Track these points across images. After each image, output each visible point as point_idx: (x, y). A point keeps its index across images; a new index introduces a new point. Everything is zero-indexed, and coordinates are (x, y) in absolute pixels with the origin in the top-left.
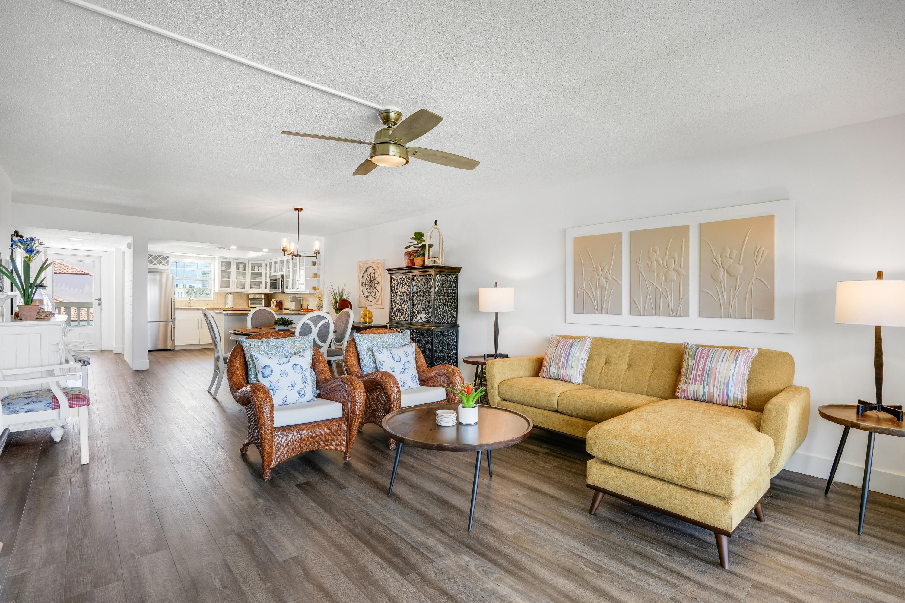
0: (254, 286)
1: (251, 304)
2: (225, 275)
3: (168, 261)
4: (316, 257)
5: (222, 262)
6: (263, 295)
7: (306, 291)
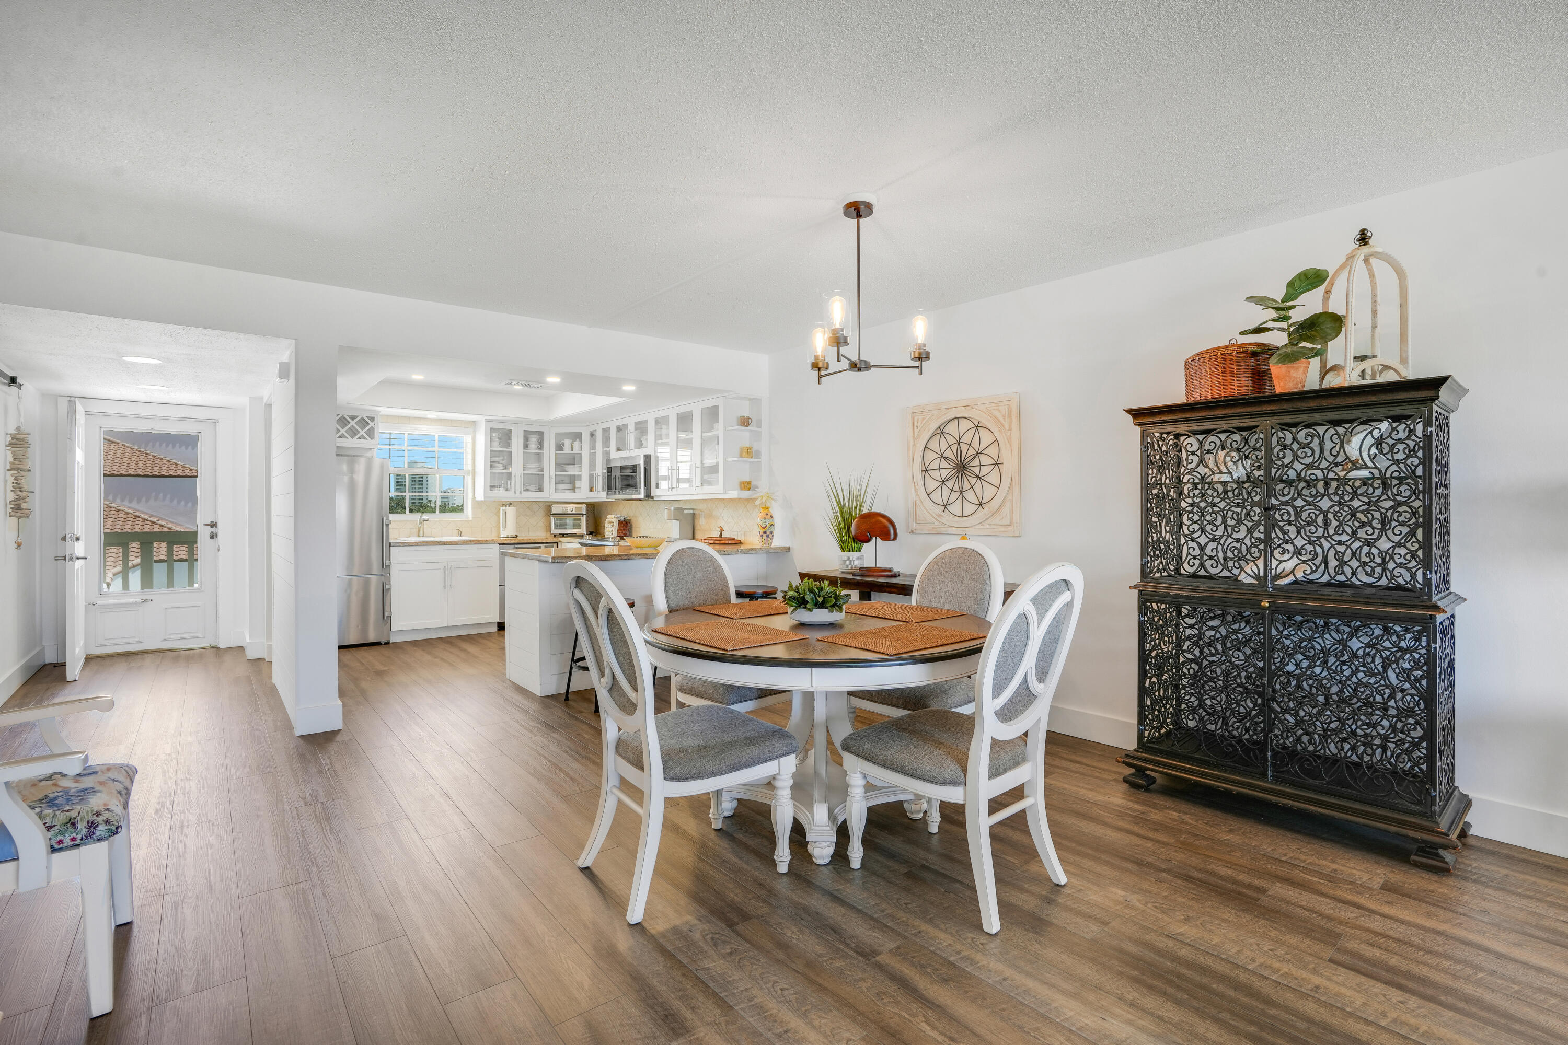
0: (561, 486)
1: (556, 528)
2: (498, 459)
3: (372, 429)
4: (920, 368)
5: (493, 430)
6: (584, 506)
7: (725, 492)
